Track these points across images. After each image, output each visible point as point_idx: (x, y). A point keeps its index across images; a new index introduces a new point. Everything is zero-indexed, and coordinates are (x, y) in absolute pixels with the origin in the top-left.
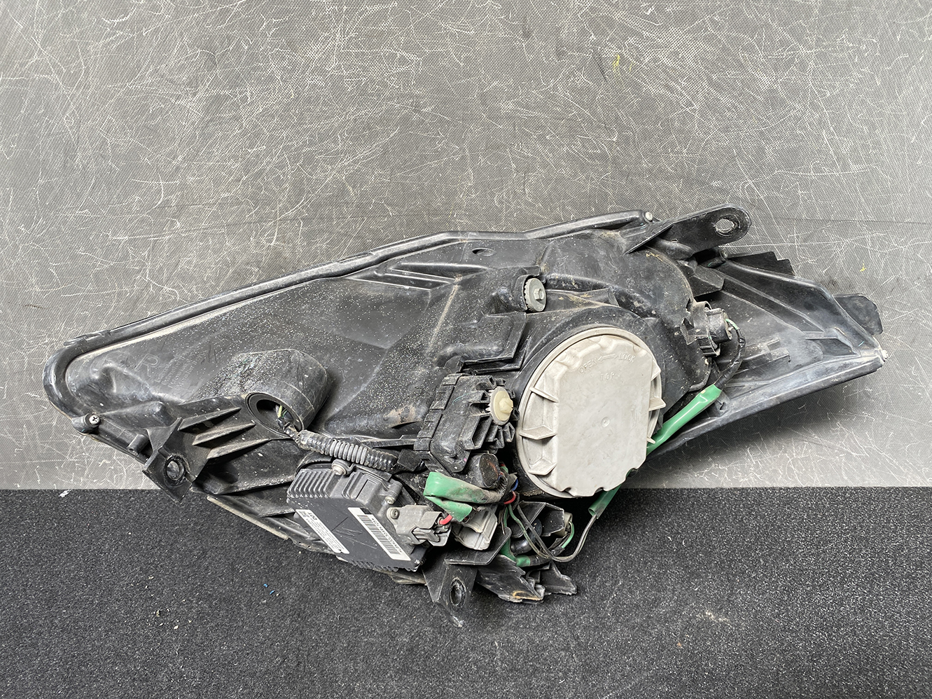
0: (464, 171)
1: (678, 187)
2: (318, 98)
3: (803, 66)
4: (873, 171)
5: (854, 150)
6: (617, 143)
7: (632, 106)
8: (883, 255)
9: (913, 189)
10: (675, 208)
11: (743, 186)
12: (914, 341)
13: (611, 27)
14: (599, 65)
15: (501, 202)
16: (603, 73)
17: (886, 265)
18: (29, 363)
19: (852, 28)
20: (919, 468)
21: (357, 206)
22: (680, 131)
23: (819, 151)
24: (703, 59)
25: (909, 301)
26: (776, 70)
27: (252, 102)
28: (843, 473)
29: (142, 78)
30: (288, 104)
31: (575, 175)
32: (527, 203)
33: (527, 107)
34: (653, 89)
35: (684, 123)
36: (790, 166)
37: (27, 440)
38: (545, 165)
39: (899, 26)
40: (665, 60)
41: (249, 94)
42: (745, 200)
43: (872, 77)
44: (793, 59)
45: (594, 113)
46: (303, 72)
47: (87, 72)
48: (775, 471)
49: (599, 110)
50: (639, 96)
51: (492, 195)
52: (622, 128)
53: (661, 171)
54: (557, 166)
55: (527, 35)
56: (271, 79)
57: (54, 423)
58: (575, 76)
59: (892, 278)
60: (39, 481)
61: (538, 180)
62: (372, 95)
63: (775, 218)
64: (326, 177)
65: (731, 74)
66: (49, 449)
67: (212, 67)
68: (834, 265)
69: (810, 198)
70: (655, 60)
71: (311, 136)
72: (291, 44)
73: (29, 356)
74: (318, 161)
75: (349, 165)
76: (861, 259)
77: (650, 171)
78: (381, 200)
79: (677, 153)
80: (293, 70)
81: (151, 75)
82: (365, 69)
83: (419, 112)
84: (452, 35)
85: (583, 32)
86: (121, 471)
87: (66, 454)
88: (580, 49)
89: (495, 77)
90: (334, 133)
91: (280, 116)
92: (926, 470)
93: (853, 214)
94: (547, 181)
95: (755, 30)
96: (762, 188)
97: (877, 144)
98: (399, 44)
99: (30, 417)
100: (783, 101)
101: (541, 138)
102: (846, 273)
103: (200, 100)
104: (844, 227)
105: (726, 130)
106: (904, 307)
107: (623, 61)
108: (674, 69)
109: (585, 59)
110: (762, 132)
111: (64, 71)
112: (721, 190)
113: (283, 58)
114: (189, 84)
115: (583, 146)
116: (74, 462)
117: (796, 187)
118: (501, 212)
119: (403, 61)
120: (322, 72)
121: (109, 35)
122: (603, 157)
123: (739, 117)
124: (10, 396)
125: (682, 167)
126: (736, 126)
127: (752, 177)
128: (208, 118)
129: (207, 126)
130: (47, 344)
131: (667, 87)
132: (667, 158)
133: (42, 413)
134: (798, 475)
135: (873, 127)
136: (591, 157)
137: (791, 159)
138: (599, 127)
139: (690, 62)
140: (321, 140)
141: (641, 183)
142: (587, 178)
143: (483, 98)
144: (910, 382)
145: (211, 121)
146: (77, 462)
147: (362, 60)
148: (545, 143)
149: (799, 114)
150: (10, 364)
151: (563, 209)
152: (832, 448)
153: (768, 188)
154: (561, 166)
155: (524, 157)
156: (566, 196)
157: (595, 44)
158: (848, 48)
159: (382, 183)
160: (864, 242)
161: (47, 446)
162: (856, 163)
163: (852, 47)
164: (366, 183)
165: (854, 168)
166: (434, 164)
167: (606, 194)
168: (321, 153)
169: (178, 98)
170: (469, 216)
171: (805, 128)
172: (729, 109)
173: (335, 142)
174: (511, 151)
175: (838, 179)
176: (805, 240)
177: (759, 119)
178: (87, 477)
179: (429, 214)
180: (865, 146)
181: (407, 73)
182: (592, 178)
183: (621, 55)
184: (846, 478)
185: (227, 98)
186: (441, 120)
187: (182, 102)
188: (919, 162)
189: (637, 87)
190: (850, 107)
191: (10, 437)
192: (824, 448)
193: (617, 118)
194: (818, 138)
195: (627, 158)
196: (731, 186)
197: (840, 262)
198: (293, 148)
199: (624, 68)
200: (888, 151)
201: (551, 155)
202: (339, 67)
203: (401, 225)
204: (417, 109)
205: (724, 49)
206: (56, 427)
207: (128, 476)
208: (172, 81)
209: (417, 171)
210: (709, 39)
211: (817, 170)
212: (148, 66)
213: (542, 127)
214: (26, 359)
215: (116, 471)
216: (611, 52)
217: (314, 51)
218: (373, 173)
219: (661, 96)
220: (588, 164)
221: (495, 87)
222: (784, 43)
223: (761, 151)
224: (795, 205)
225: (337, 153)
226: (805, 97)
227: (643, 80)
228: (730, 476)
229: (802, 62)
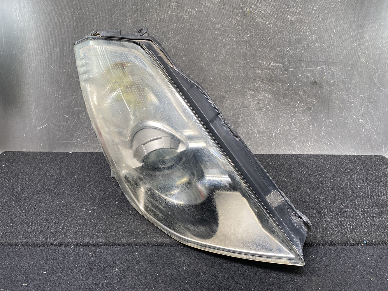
0: (205, 46)
1: (267, 50)
2: (165, 21)
3: (299, 13)
4: (322, 45)
5: (316, 39)
6: (249, 36)
7: (253, 25)
8: (329, 73)
9: (335, 52)
10: (267, 57)
11: (286, 50)
12: (342, 103)
13: (247, 3)
14: (244, 14)
15: (216, 56)
16: (245, 16)
17: (330, 77)
18: (67, 105)
19: (311, 3)
20: (350, 149)
21: (174, 55)
22: (267, 32)
23: (307, 39)
24: (272, 11)
25: (339, 89)
26: (292, 14)
27: (147, 22)
28: (326, 151)
29: (117, 14)
30: (157, 23)
31: (238, 47)
32: (224, 56)
33: (224, 26)
34: (259, 20)
35: (268, 30)
36: (299, 44)
37: (61, 133)
38: (229, 44)
39: (324, 3)
40: (262, 12)
41: (146, 19)
42: (287, 54)
43: (319, 17)
44: (296, 12)
45: (243, 28)
46: (162, 13)
47: (102, 12)
48: (304, 150)
49: (244, 27)
50: (255, 22)
51: (214, 54)
52: (251, 32)
53: (262, 45)
54: (233, 44)
55: (224, 5)
56: (153, 15)
57: (71, 127)
58: (237, 17)
59: (333, 81)
60: (62, 149)
61: (227, 49)
62: (181, 21)
63: (297, 60)
64: (166, 45)
65: (280, 15)
66: (68, 137)
67: (137, 11)
68: (315, 76)
69: (306, 54)
70: (259, 11)
71: (162, 32)
72: (159, 5)
73: (68, 102)
74: (164, 40)
75: (173, 42)
76: (323, 74)
77: (259, 45)
78: (181, 53)
79: (267, 39)
80: (159, 12)
81: (119, 14)
82: (179, 13)
83: (193, 27)
84: (203, 5)
85: (239, 4)
86: (90, 146)
87: (73, 139)
88: (238, 9)
89: (215, 18)
90: (169, 31)
91: (154, 26)
92: (352, 150)
93: (318, 59)
94: (230, 49)
95: (285, 3)
96: (292, 50)
97: (323, 37)
98: (189, 7)
99: (64, 124)
100: (295, 24)
101: (228, 36)
102: (319, 79)
103: (132, 21)
104: (317, 63)
105: (280, 32)
106: (338, 91)
107: (250, 12)
108: (264, 14)
109: (240, 12)
110: (290, 33)
111: (96, 12)
112: (280, 51)
113: (157, 9)
114: (130, 16)
115: (240, 38)
116: (75, 143)
117: (301, 50)
118: (216, 59)
119: (190, 12)
120: (168, 13)
121: (109, 2)
122: (246, 41)
123: (283, 28)
124: (59, 116)
125: (268, 44)
126: (283, 31)
127: (289, 47)
128: (134, 26)
129: (133, 29)
130: (74, 98)
131: (263, 19)
132: (264, 41)
133: (68, 123)
134: (312, 151)
135: (321, 32)
136: (242, 41)
137: (299, 41)
138: (244, 32)
139: (268, 12)
140: (165, 34)
141: (257, 49)
142: (241, 48)
143: (211, 23)
144: (343, 118)
145: (134, 27)
146: (76, 143)
147: (179, 11)
148: (229, 37)
149: (300, 27)
150: (62, 104)
151: (235, 58)
152: (322, 142)
153: (293, 51)
154: (234, 44)
155: (223, 41)
156: (235, 54)
157: (243, 7)
158: (311, 8)
159: (182, 48)
160: (323, 68)
161: (67, 136)
162: (317, 43)
163: (312, 8)
164: (177, 48)
165: (317, 44)
166: (197, 43)
167: (247, 53)
168: (165, 38)
169: (126, 20)
170: (207, 60)
171: (302, 32)
172: (280, 26)
173: (169, 34)
174: (219, 40)
175: (313, 48)
176: (306, 68)
177: (289, 29)
178: (78, 149)
179: (195, 59)
180: (319, 38)
181: (191, 15)
182: (243, 48)
183: (250, 10)
184: (327, 152)
185: (140, 20)
186: (200, 30)
187: (127, 22)
188: (335, 43)
189: (255, 19)
190: (314, 26)
191: (56, 131)
192: (319, 142)
193: (249, 29)
194: (306, 35)
195: (252, 41)
196: (283, 50)
197: (317, 75)
198: (157, 36)
199: (251, 14)
200: (326, 39)
201: (231, 41)
202: (172, 12)
203: (186, 62)
204: (193, 26)
205: (277, 8)
206: (71, 128)
207: (92, 148)
208: (125, 15)
209: (192, 45)
210: (273, 5)
211: (307, 45)
212: (119, 11)
213: (228, 32)
214: (67, 103)
215: (88, 146)
216: (247, 9)
217: (166, 7)
218: (179, 45)
219: (261, 22)
220: (241, 43)
221: (215, 20)
222: (293, 6)
223: (290, 38)
224: (302, 56)
225: (169, 38)
226: (301, 22)
227: (256, 17)
228: (289, 151)
229: (299, 12)
